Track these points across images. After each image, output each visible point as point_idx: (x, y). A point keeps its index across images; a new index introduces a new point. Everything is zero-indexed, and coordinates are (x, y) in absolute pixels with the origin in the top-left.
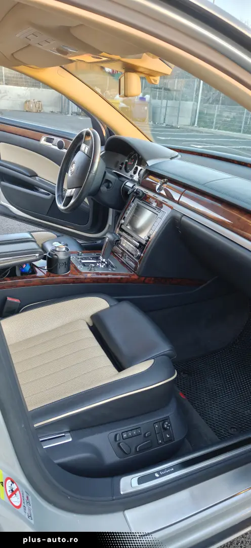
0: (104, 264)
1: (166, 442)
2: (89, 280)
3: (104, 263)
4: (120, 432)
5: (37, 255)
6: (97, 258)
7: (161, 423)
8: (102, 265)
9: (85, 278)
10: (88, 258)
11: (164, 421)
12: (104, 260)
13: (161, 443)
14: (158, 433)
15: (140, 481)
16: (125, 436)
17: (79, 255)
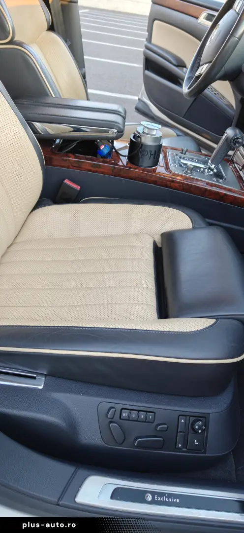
0: (212, 173)
1: (189, 451)
2: (177, 185)
3: (212, 170)
4: (119, 407)
5: (115, 131)
6: (205, 163)
7: (192, 419)
8: (208, 172)
9: (173, 181)
10: (193, 159)
11: (198, 418)
12: (213, 166)
13: (179, 448)
14: (180, 432)
15: (117, 494)
16: (125, 415)
17: (182, 153)
